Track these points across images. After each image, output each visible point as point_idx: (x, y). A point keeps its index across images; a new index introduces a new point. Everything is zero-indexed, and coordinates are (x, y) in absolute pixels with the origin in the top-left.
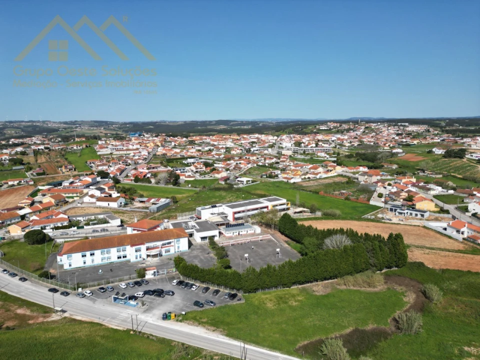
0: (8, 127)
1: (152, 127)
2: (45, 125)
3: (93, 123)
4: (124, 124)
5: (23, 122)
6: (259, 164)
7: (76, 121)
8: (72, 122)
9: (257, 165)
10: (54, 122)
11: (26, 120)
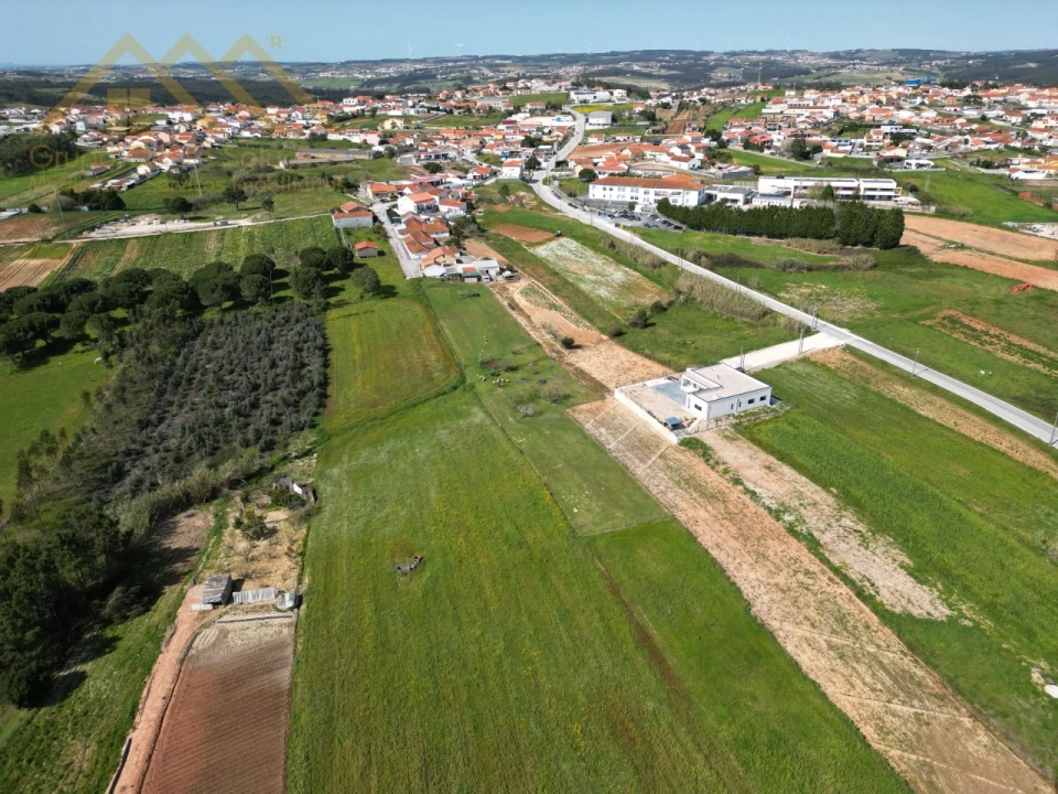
0: (724, 66)
1: (1032, 65)
2: (792, 62)
3: (896, 54)
4: (964, 58)
5: (754, 52)
6: (1012, 144)
7: (858, 51)
8: (849, 52)
9: (1006, 147)
10: (812, 54)
11: (762, 50)
